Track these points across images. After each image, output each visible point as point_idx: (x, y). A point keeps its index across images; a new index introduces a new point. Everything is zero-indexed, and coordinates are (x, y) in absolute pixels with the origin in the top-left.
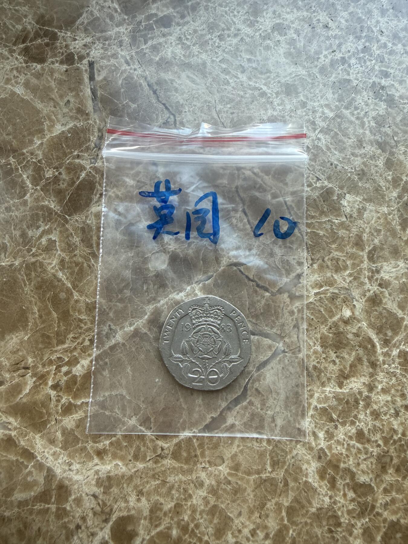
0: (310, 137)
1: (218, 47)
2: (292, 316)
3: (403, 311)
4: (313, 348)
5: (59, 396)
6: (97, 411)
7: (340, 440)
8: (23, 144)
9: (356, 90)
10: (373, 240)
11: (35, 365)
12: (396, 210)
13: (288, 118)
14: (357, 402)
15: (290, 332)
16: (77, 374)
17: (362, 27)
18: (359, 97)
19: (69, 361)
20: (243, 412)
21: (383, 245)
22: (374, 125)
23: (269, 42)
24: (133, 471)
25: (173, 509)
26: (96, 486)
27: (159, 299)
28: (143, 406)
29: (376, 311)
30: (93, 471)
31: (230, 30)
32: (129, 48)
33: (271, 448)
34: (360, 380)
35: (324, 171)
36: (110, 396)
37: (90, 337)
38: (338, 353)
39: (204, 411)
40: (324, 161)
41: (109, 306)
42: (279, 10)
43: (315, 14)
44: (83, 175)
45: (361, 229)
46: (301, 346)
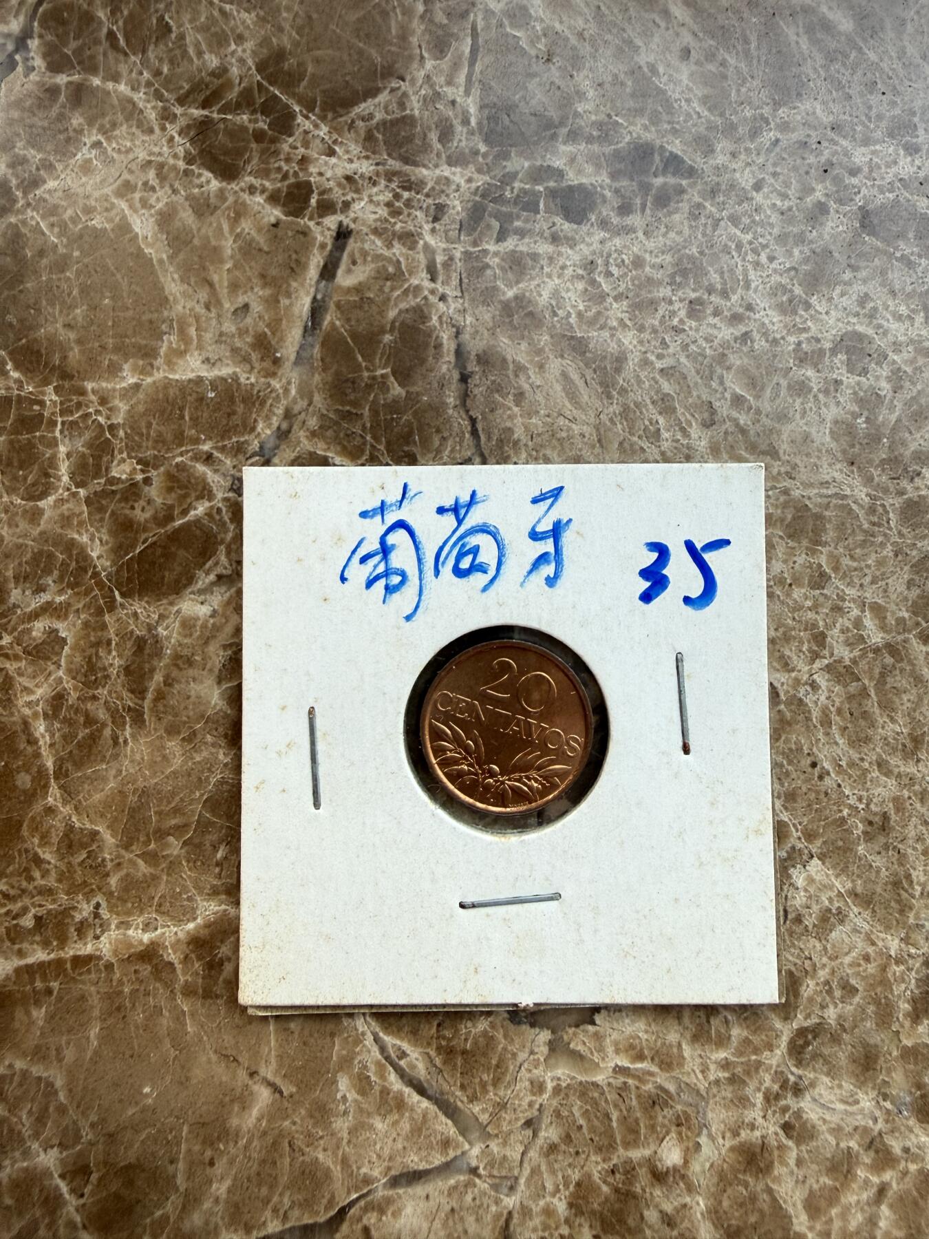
0: (793, 670)
1: (677, 330)
2: (534, 1094)
3: (811, 1217)
4: (548, 1199)
8: (92, 366)
10: (823, 1007)
12: (921, 960)
15: (511, 1132)
21: (845, 1030)
23: (810, 373)
28: (87, 1134)
29: (746, 1185)
31: (727, 298)
32: (453, 234)
36: (25, 1073)
37: (41, 911)
41: (118, 856)
42: (879, 297)
44: (200, 509)
45: (807, 962)
46: (522, 1181)
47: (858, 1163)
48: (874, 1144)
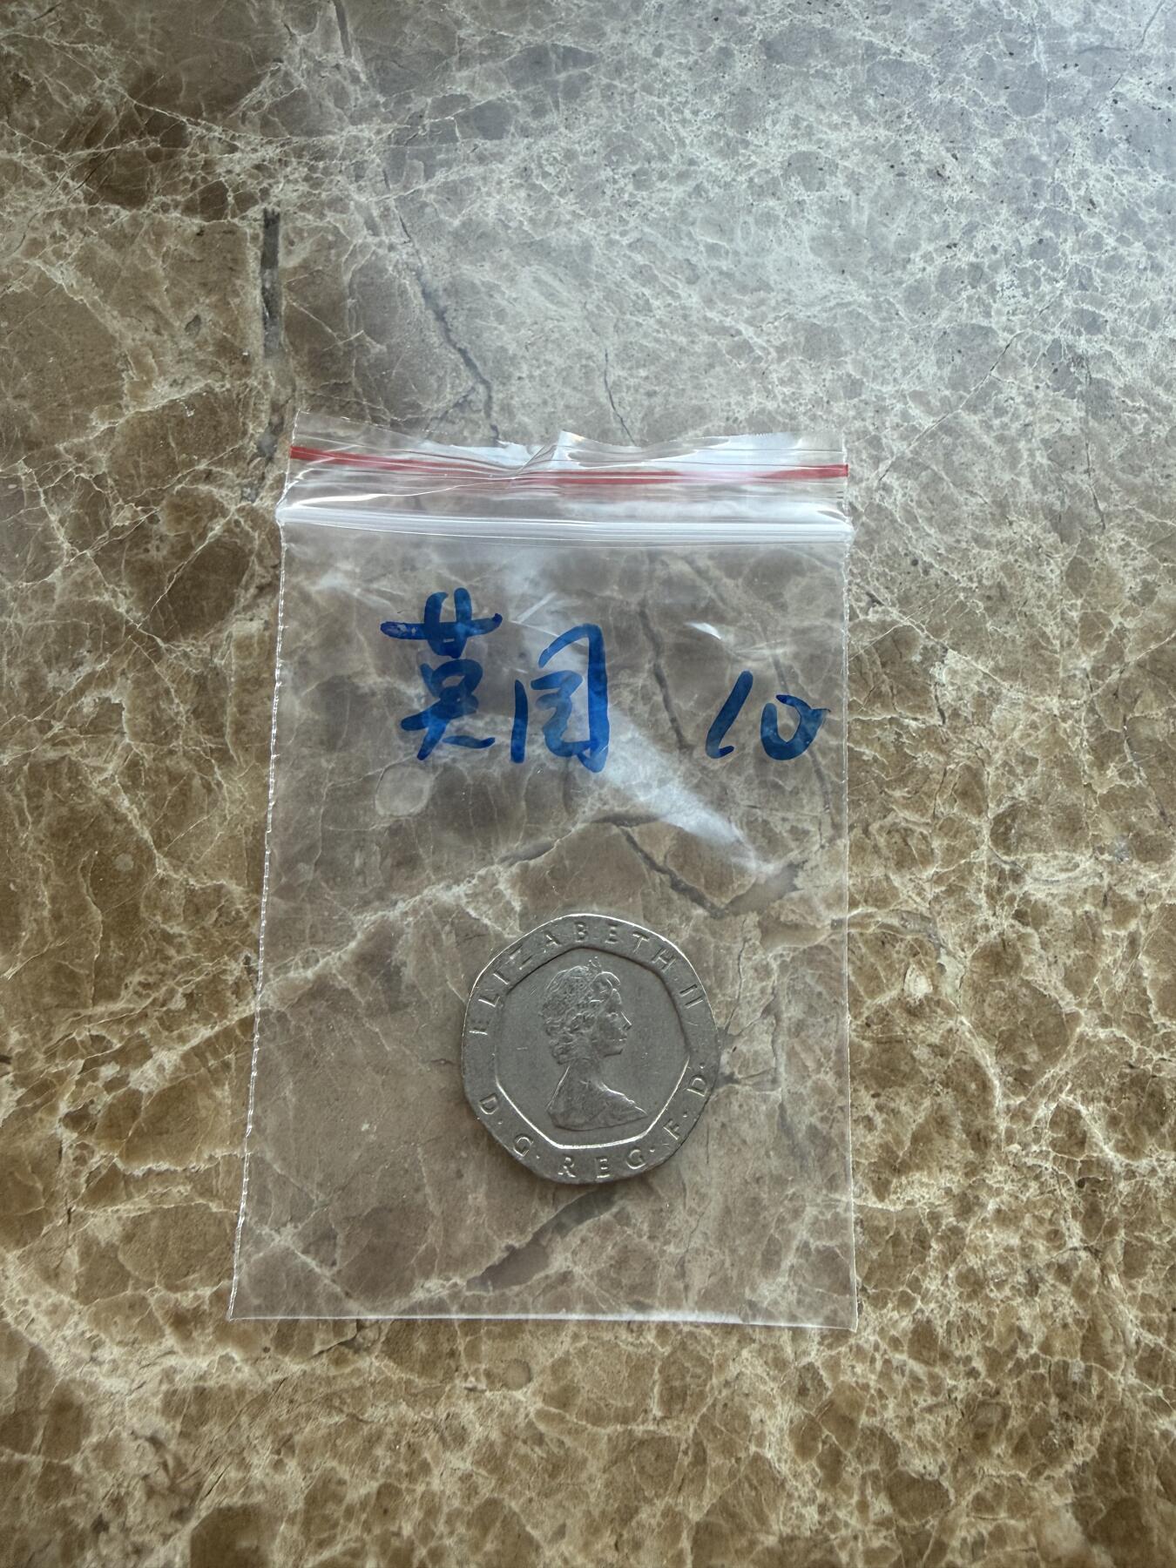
0: (861, 480)
1: (629, 205)
2: (762, 980)
3: (1076, 994)
4: (814, 1077)
5: (83, 1146)
6: (188, 1199)
7: (866, 1346)
8: (58, 427)
9: (1005, 361)
10: (1010, 788)
11: (27, 1053)
12: (1084, 708)
13: (805, 420)
14: (922, 1242)
15: (753, 1026)
16: (142, 1089)
17: (1037, 185)
18: (1011, 379)
19: (121, 1050)
20: (597, 1240)
21: (1038, 802)
22: (1045, 461)
23: (772, 203)
24: (270, 1380)
25: (373, 1501)
26: (163, 1413)
27: (394, 897)
28: (318, 1197)
29: (1002, 987)
30: (157, 1369)
31: (667, 160)
32: (381, 186)
33: (666, 1350)
34: (936, 1179)
35: (893, 580)
36: (229, 1160)
37: (189, 988)
38: (882, 1099)
39: (490, 1227)
40: (896, 552)
41: (252, 903)
42: (809, 114)
43: (910, 137)
44: (217, 528)
45: (980, 752)
46: (782, 1069)
47: (1100, 924)
48: (1107, 899)
